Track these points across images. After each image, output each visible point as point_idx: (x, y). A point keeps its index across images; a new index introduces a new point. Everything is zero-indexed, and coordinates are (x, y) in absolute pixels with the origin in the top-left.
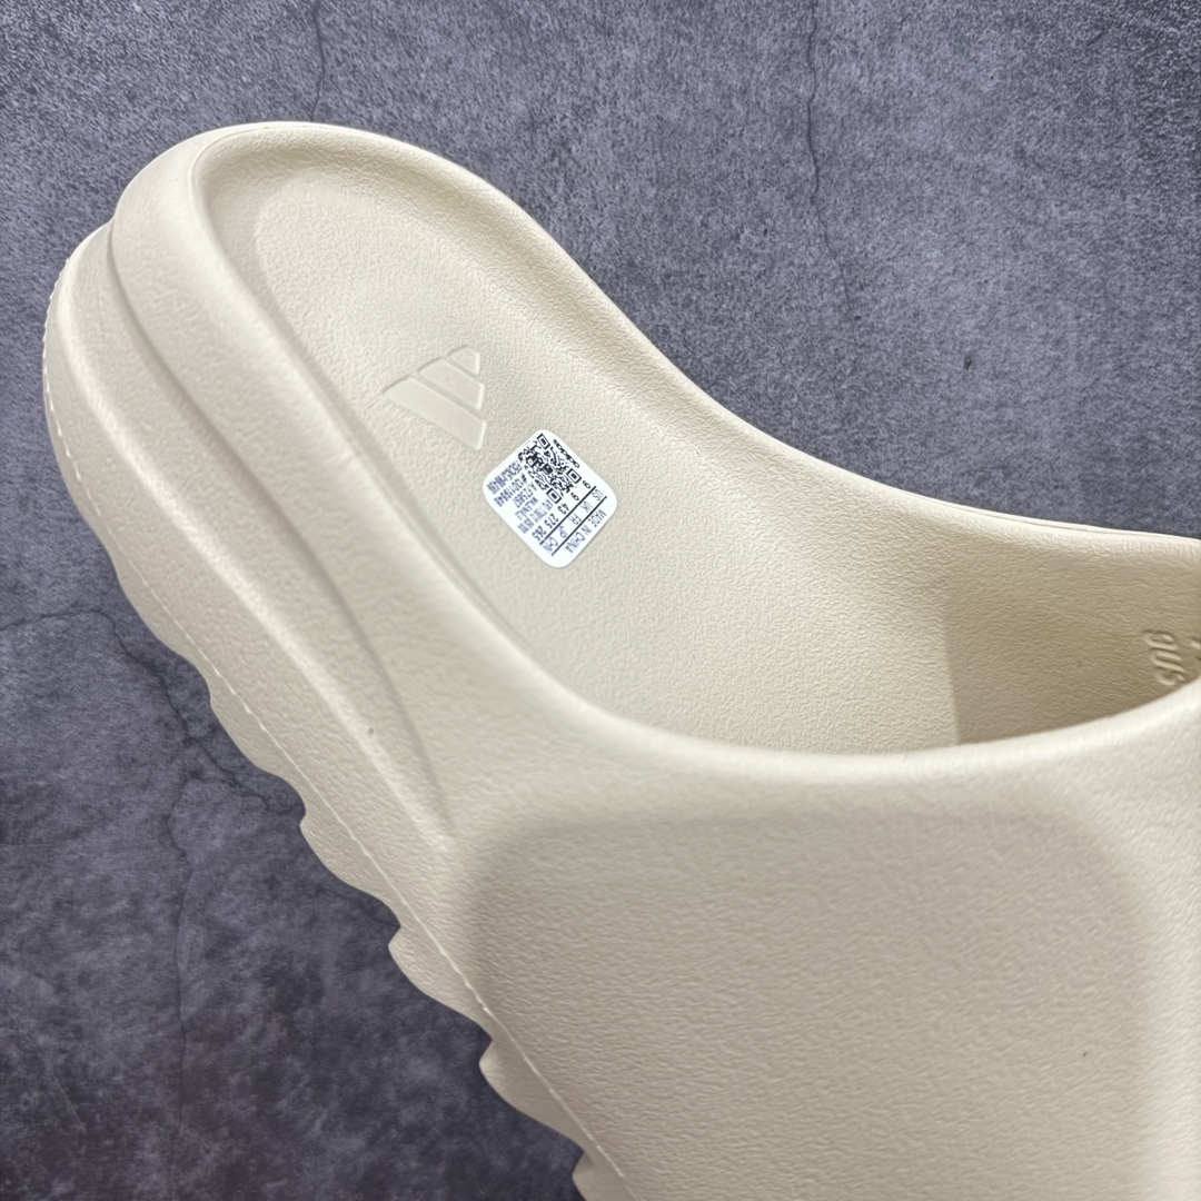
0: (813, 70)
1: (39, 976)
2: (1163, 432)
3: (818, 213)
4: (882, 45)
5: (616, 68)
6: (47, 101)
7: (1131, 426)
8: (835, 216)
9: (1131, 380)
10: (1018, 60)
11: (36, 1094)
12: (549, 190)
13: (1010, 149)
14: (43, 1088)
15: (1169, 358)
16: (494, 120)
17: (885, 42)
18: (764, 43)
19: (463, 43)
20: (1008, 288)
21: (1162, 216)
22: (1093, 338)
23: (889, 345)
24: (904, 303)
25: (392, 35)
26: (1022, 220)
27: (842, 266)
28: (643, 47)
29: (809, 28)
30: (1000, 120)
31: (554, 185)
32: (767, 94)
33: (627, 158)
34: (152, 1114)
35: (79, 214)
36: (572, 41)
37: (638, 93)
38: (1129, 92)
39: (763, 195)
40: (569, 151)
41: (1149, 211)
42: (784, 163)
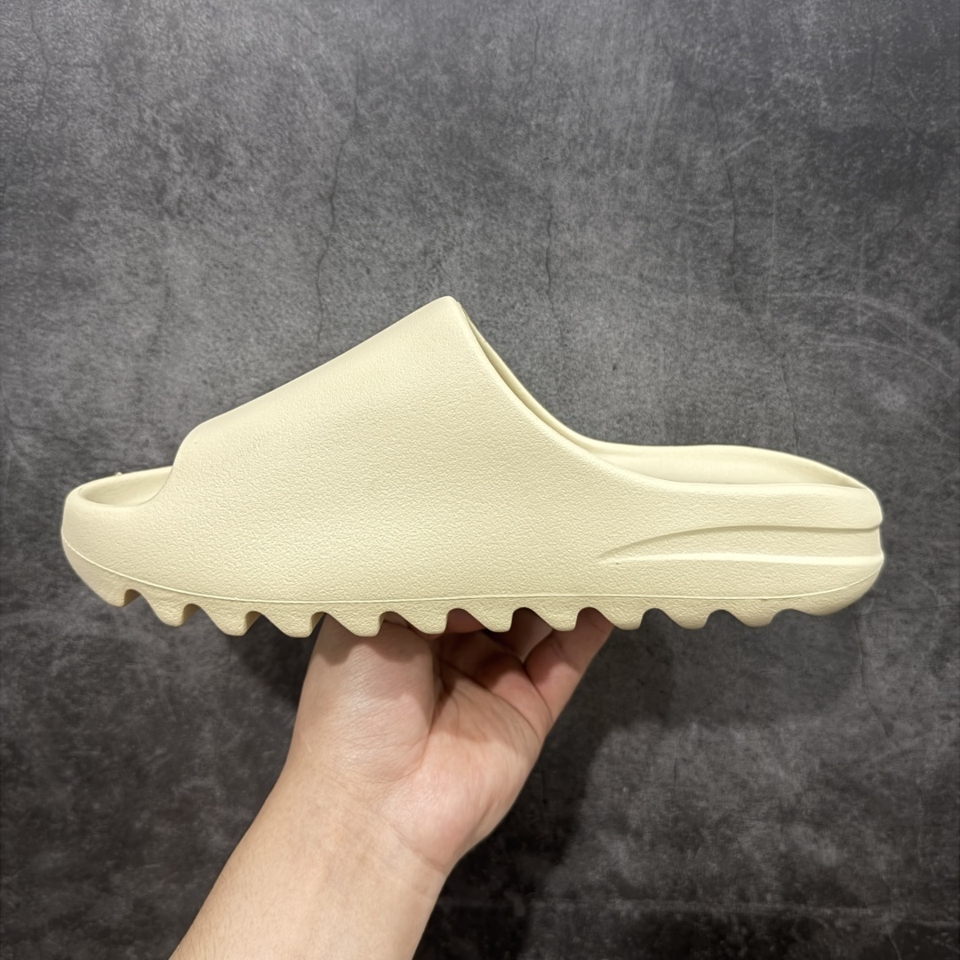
0: (550, 235)
1: (162, 638)
2: (703, 403)
3: (550, 299)
4: (581, 226)
5: (463, 230)
6: (208, 227)
7: (688, 399)
8: (557, 300)
9: (688, 378)
10: (641, 235)
11: (153, 700)
12: (431, 282)
13: (636, 274)
14: (157, 697)
15: (706, 369)
16: (408, 250)
17: (582, 225)
18: (529, 223)
19: (397, 215)
20: (634, 335)
21: (704, 305)
22: (671, 359)
23: (579, 358)
24: (587, 340)
25: (365, 210)
26: (641, 305)
27: (559, 322)
28: (476, 222)
29: (548, 217)
30: (632, 260)
31: (433, 280)
32: (529, 245)
33: (467, 270)
34: (210, 713)
35: (219, 278)
36: (445, 218)
37: (472, 242)
38: (690, 251)
39: (526, 289)
40: (441, 265)
41: (698, 304)
42: (535, 276)
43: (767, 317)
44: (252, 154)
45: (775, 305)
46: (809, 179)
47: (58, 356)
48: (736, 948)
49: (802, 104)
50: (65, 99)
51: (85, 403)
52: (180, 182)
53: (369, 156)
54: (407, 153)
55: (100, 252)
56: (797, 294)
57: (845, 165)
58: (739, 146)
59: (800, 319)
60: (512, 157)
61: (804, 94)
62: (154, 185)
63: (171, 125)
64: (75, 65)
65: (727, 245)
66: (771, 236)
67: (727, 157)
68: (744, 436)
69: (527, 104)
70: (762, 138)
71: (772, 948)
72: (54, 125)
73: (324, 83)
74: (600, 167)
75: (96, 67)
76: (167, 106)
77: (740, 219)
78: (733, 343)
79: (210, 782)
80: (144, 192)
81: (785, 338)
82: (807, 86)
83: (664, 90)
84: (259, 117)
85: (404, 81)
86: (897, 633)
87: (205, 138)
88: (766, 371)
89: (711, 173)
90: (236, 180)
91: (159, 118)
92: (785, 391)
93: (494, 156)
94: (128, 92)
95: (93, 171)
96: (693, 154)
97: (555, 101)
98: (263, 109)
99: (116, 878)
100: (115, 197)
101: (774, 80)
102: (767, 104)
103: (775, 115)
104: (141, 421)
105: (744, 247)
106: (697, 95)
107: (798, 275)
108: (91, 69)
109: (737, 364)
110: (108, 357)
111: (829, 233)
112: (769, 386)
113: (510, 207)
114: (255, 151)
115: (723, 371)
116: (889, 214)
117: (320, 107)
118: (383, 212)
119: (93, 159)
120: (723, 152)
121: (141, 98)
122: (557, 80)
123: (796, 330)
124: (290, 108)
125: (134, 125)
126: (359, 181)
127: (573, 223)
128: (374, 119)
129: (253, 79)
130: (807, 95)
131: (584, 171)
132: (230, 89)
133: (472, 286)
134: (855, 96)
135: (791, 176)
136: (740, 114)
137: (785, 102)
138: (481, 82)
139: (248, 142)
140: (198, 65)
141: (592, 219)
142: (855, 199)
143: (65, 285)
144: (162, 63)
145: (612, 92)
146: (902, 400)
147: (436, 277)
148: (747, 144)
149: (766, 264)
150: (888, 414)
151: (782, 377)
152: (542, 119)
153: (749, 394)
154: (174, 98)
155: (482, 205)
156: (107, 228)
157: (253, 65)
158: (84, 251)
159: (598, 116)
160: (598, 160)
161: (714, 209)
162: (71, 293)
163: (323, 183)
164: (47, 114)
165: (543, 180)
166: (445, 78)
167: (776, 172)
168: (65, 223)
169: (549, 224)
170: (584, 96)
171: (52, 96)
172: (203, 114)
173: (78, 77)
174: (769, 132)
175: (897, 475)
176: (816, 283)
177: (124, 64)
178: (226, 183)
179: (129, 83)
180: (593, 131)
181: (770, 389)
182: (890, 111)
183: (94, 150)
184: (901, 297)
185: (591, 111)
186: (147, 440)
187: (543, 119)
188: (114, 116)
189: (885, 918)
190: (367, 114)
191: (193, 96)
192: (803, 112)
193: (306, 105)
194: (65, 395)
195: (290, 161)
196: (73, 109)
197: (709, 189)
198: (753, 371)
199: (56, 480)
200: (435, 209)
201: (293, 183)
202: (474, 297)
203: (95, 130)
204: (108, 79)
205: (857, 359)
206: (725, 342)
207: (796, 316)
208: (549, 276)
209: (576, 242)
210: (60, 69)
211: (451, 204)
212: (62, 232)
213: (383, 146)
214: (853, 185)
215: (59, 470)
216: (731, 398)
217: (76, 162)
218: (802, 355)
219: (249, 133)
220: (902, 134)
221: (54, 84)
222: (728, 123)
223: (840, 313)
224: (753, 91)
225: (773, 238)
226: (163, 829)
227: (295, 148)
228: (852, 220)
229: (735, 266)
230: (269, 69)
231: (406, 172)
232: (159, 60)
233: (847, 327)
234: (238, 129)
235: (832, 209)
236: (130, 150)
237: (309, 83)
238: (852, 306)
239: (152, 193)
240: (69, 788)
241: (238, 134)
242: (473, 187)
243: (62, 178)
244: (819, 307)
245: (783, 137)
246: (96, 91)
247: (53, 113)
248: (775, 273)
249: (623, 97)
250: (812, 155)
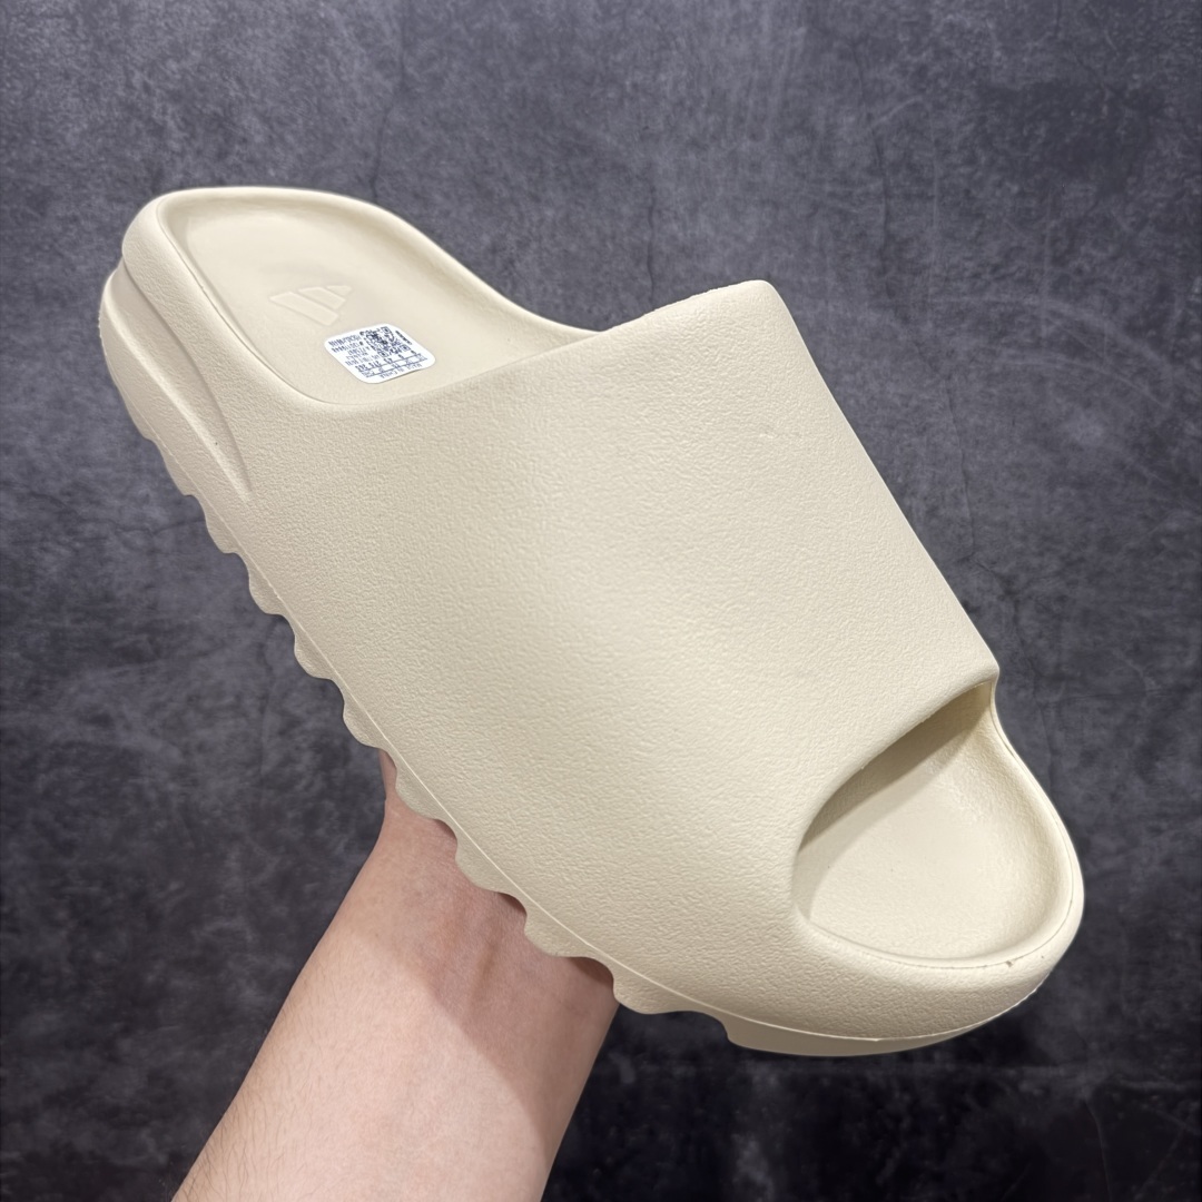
0: (652, 226)
4: (691, 214)
5: (542, 221)
10: (768, 225)
11: (164, 822)
14: (169, 818)
16: (472, 247)
17: (693, 212)
18: (625, 210)
19: (456, 202)
21: (849, 314)
25: (416, 196)
28: (557, 210)
29: (650, 201)
32: (626, 239)
33: (547, 272)
34: (236, 837)
36: (517, 205)
37: (553, 236)
38: (830, 244)
39: (623, 296)
40: (514, 267)
41: (841, 312)
42: (635, 279)
43: (928, 328)
44: (271, 127)
45: (938, 312)
46: (979, 151)
47: (33, 390)
48: (898, 1119)
49: (970, 54)
50: (31, 59)
51: (69, 450)
52: (180, 165)
53: (419, 127)
54: (468, 123)
55: (82, 257)
56: (966, 299)
57: (1025, 133)
58: (891, 109)
59: (969, 331)
60: (603, 126)
61: (972, 41)
62: (149, 170)
63: (168, 92)
64: (42, 15)
65: (877, 237)
66: (932, 225)
67: (875, 123)
68: (900, 480)
69: (619, 58)
70: (919, 98)
71: (942, 1118)
72: (18, 93)
73: (361, 35)
74: (714, 138)
75: (70, 17)
76: (162, 67)
77: (892, 203)
78: (886, 362)
79: (238, 923)
80: (136, 179)
81: (951, 354)
82: (976, 31)
83: (793, 39)
84: (280, 80)
85: (463, 31)
86: (1095, 726)
87: (211, 108)
88: (927, 397)
89: (855, 144)
90: (251, 161)
91: (151, 83)
92: (951, 422)
93: (580, 125)
94: (112, 50)
95: (69, 152)
96: (831, 121)
97: (655, 55)
98: (285, 69)
99: (125, 1045)
100: (98, 186)
101: (933, 23)
102: (924, 55)
103: (937, 68)
104: (138, 470)
105: (898, 239)
106: (836, 44)
107: (967, 274)
108: (63, 20)
109: (891, 388)
110: (97, 390)
111: (1005, 221)
112: (930, 416)
113: (600, 190)
114: (275, 124)
115: (873, 398)
116: (1081, 195)
117: (357, 65)
118: (438, 198)
119: (69, 136)
120: (870, 117)
121: (128, 58)
122: (658, 28)
123: (964, 343)
124: (319, 67)
125: (121, 92)
126: (408, 160)
127: (681, 210)
128: (425, 81)
129: (270, 31)
130: (976, 43)
131: (695, 144)
132: (241, 45)
133: (555, 293)
134: (1037, 44)
135: (956, 148)
136: (891, 68)
137: (949, 53)
138: (561, 30)
139: (266, 112)
140: (199, 13)
141: (705, 205)
142: (1038, 177)
143: (39, 298)
144: (153, 12)
145: (728, 41)
146: (1098, 431)
147: (508, 281)
148: (900, 107)
149: (926, 261)
150: (1081, 449)
151: (947, 403)
152: (639, 77)
153: (905, 427)
154: (170, 57)
155: (565, 189)
156: (90, 226)
157: (269, 12)
158: (61, 255)
159: (711, 72)
160: (711, 129)
161: (859, 191)
162: (46, 309)
163: (362, 163)
164: (9, 80)
165: (642, 155)
166: (515, 27)
167: (937, 143)
168: (36, 220)
169: (652, 211)
170: (692, 48)
171: (14, 56)
172: (208, 77)
173: (47, 31)
174: (928, 92)
175: (1093, 526)
176: (989, 283)
177: (104, 13)
178: (238, 166)
179: (112, 38)
180: (705, 92)
181: (932, 420)
182: (1081, 62)
183: (70, 125)
184: (1096, 300)
185: (701, 66)
186: (148, 495)
187: (641, 77)
188: (94, 80)
189: (1082, 1079)
190: (416, 75)
191: (194, 53)
192: (971, 65)
193: (339, 64)
194: (43, 440)
195: (319, 135)
196: (41, 72)
197: (853, 165)
198: (910, 397)
199: (34, 548)
200: (505, 194)
201: (324, 164)
202: (557, 307)
203: (70, 99)
204: (85, 33)
205: (1042, 380)
206: (876, 362)
207: (964, 326)
208: (652, 279)
209: (685, 235)
210: (23, 21)
211: (526, 188)
212: (33, 231)
213: (437, 114)
214: (1036, 158)
215: (38, 535)
216: (884, 432)
217: (48, 141)
218: (972, 376)
219: (266, 100)
220: (1097, 92)
221: (16, 40)
222: (875, 81)
223: (1020, 323)
224: (908, 39)
225: (935, 227)
226: (181, 982)
227: (326, 118)
228: (1034, 203)
229: (887, 263)
230: (291, 18)
231: (468, 146)
232: (150, 7)
233: (1028, 340)
234: (252, 95)
235: (1009, 189)
236: (116, 124)
237: (342, 35)
238: (1035, 313)
239: (145, 179)
240: (64, 933)
241: (253, 102)
242: (553, 165)
243: (30, 162)
244: (994, 314)
245: (945, 97)
246: (71, 49)
247: (16, 78)
248: (937, 271)
249: (742, 49)
250: (983, 120)
